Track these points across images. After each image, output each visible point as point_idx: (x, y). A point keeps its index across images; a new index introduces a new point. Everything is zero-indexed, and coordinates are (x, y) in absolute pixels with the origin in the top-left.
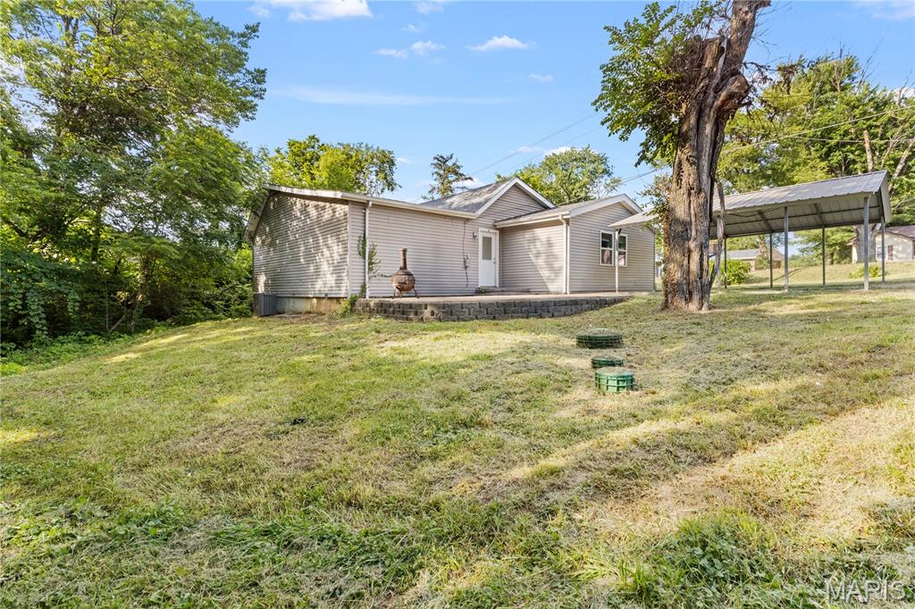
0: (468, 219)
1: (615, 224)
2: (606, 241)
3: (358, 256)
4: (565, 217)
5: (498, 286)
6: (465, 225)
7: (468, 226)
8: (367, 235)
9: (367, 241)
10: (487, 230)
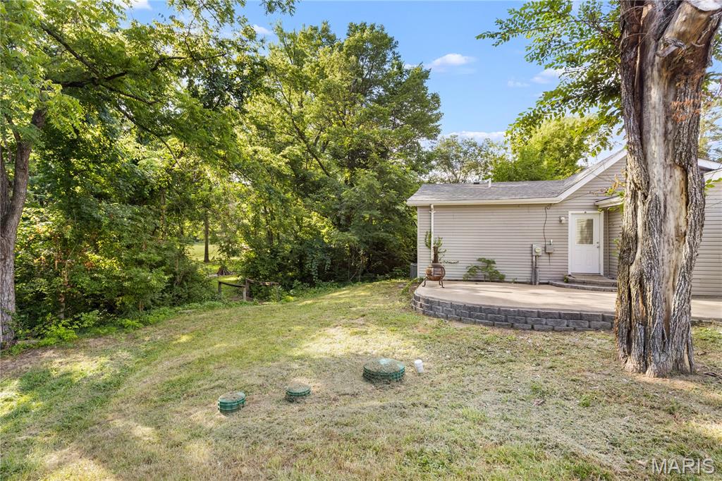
0: (551, 205)
3: (426, 247)
5: (602, 274)
6: (547, 210)
7: (551, 211)
8: (432, 231)
9: (432, 235)
10: (583, 212)
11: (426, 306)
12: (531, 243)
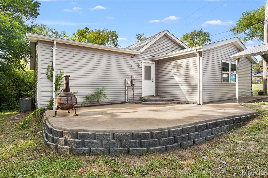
0: (134, 55)
1: (234, 56)
2: (225, 67)
3: (48, 80)
4: (198, 51)
5: (155, 96)
6: (133, 59)
7: (135, 59)
8: (54, 65)
9: (54, 69)
10: (148, 62)
11: (75, 143)
12: (125, 78)
